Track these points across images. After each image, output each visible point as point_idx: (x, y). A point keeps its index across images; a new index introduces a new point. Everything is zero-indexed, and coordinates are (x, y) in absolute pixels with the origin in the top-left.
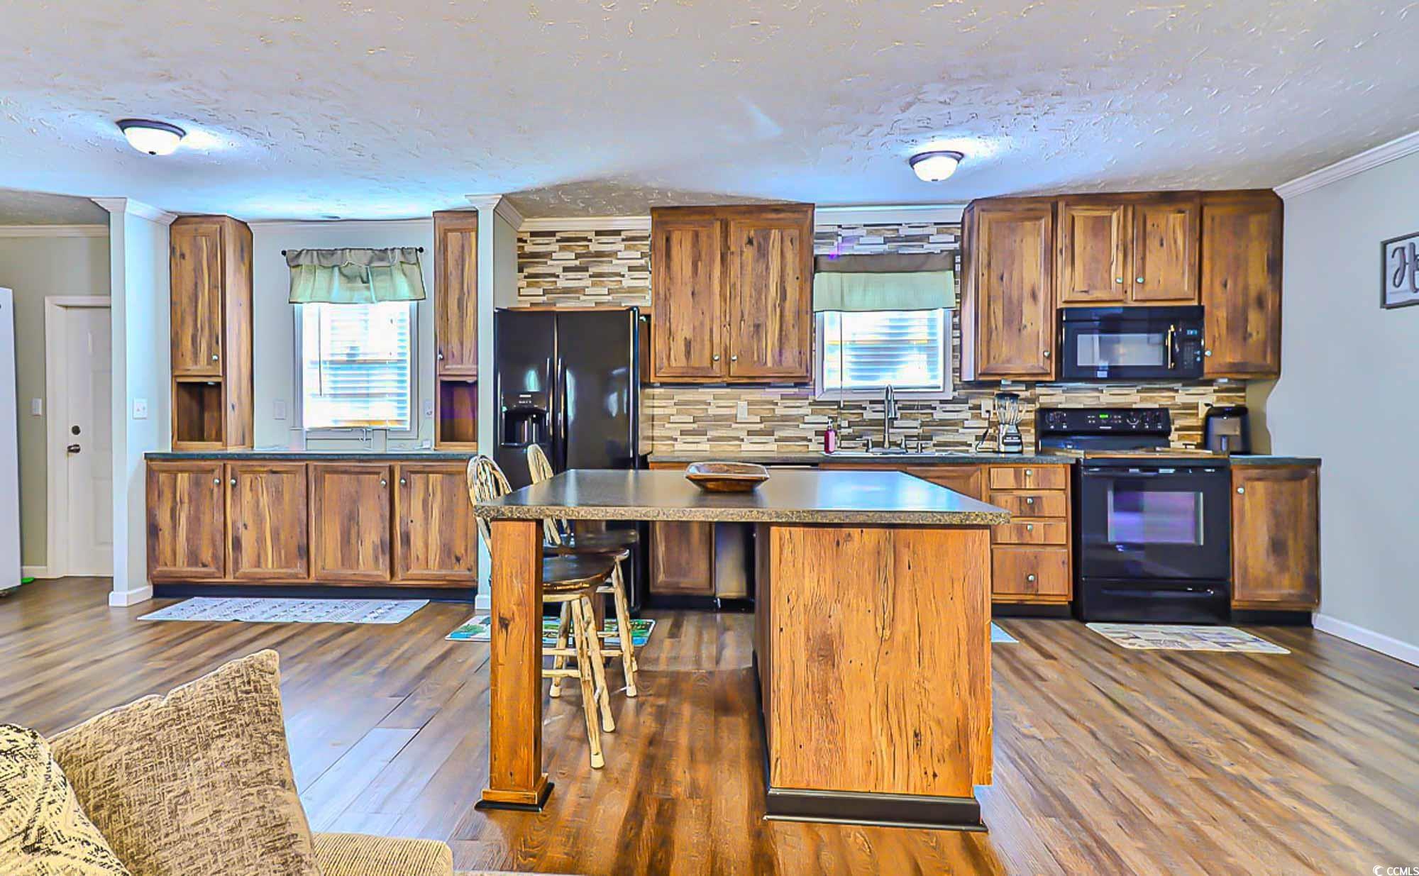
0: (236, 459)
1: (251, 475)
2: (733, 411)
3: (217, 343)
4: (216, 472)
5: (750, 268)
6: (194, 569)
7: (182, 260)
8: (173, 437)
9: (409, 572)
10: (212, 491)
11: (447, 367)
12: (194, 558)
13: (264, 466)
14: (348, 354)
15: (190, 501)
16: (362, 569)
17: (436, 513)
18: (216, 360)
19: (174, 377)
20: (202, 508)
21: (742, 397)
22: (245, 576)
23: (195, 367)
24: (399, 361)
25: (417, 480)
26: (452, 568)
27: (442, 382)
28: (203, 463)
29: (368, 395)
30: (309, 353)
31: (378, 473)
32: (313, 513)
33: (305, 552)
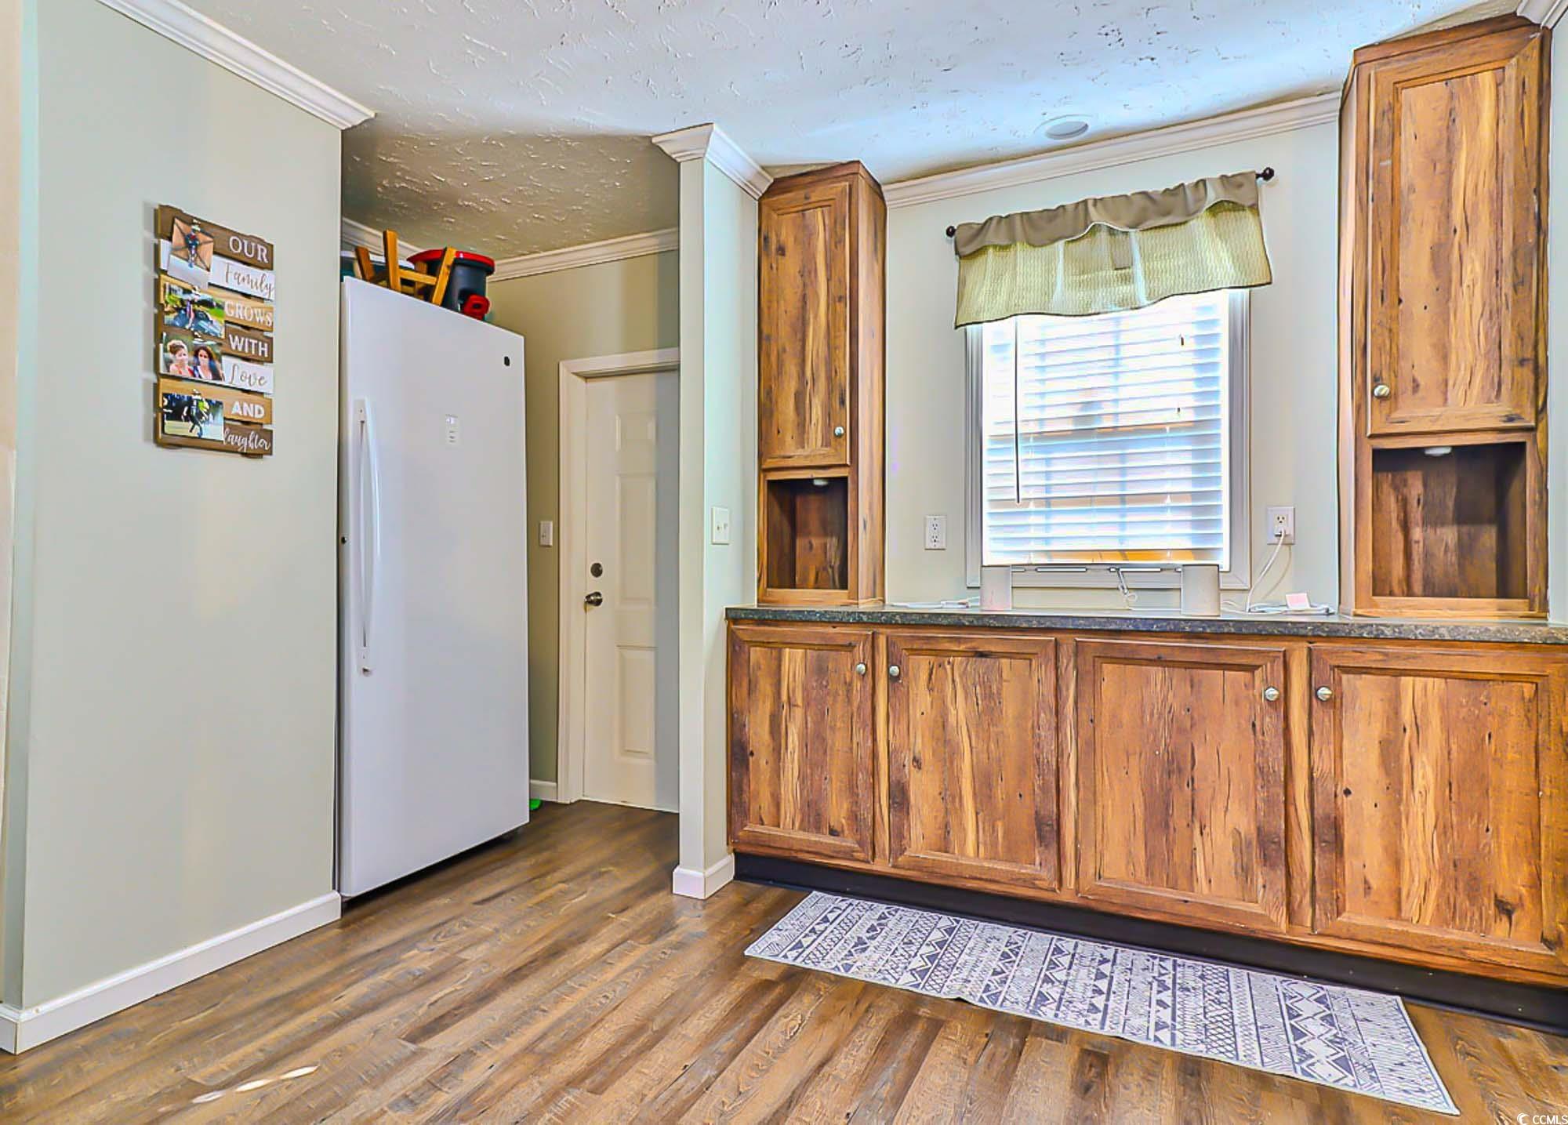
0: (897, 625)
1: (932, 658)
3: (843, 402)
4: (859, 651)
6: (814, 838)
7: (780, 257)
8: (759, 580)
9: (1343, 918)
10: (849, 686)
11: (1396, 415)
12: (813, 816)
13: (958, 640)
14: (1077, 419)
15: (807, 704)
16: (1203, 891)
17: (1425, 774)
18: (840, 436)
19: (763, 471)
20: (828, 718)
22: (918, 865)
23: (800, 452)
24: (1197, 424)
25: (1365, 693)
26: (1486, 931)
27: (1377, 453)
28: (830, 630)
29: (1123, 499)
30: (995, 417)
31: (1251, 669)
32: (1071, 749)
33: (1048, 831)
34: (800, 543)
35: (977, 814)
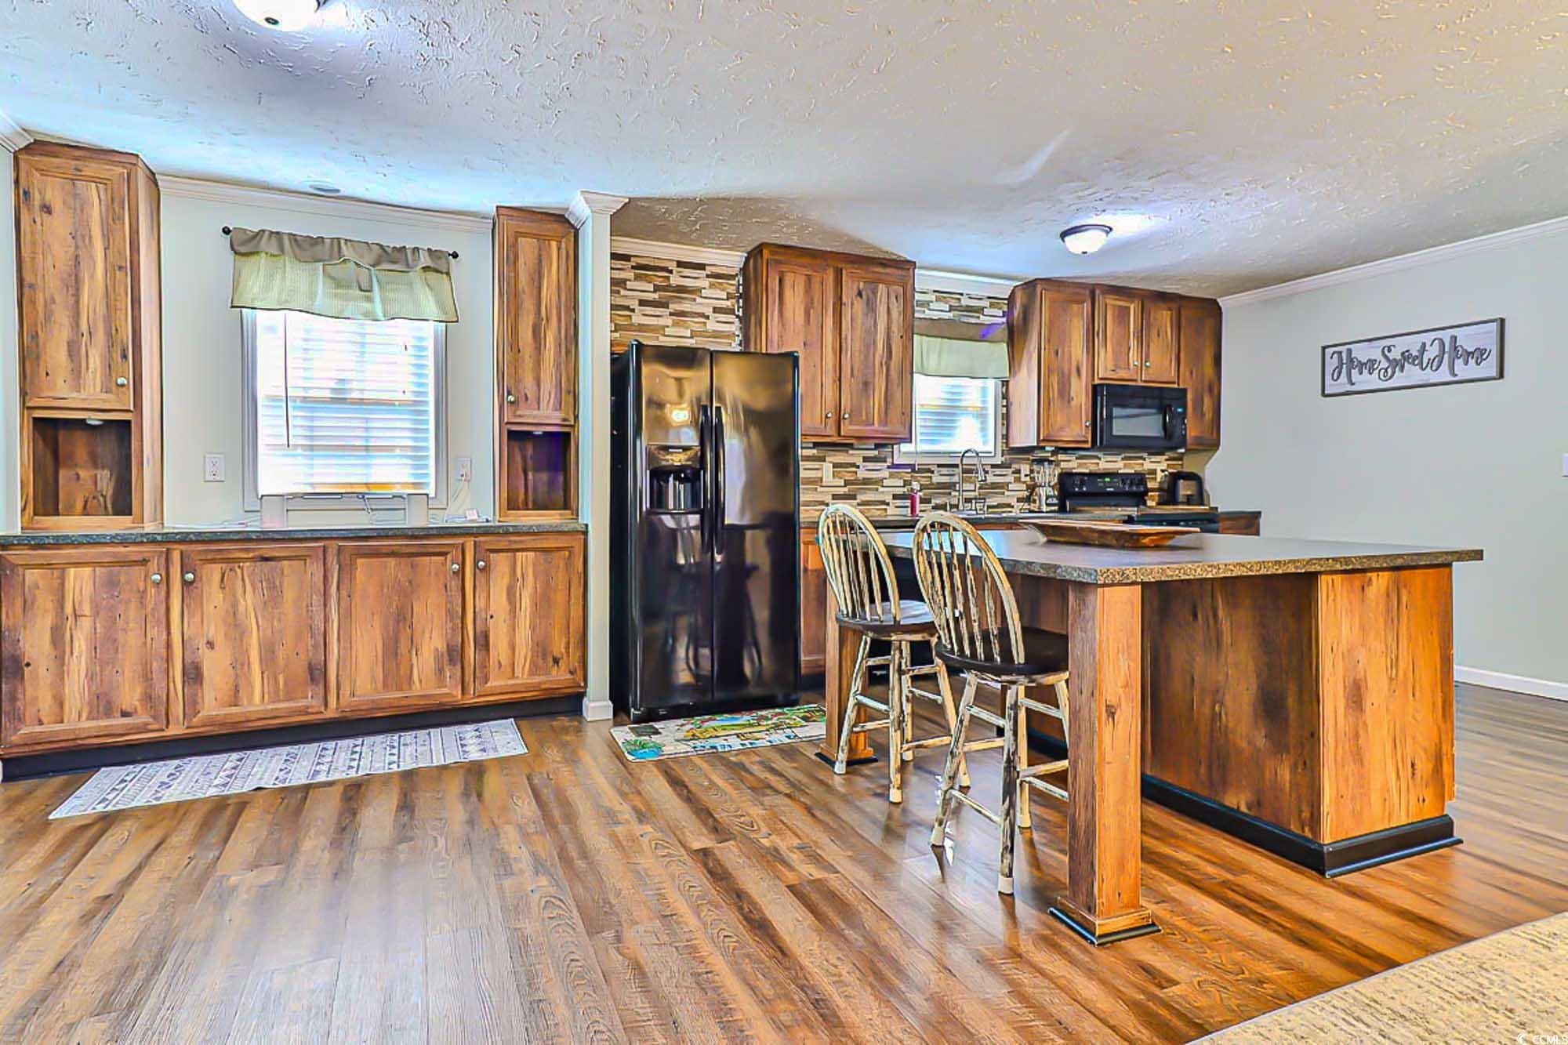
0: (191, 542)
1: (224, 566)
2: (818, 474)
3: (125, 357)
4: (153, 565)
5: (859, 321)
6: (103, 723)
7: (45, 215)
8: (23, 510)
9: (489, 684)
10: (143, 594)
11: (519, 413)
12: (102, 705)
13: (247, 550)
14: (334, 390)
15: (96, 613)
16: (417, 689)
17: (526, 602)
18: (123, 385)
19: (24, 407)
20: (120, 622)
21: (827, 459)
22: (211, 721)
23: (75, 395)
24: (416, 403)
25: (500, 562)
26: (548, 673)
27: (510, 432)
28: (122, 549)
29: (367, 448)
30: (268, 382)
31: (444, 554)
32: (334, 617)
33: (317, 674)
34: (63, 474)
35: (262, 673)
